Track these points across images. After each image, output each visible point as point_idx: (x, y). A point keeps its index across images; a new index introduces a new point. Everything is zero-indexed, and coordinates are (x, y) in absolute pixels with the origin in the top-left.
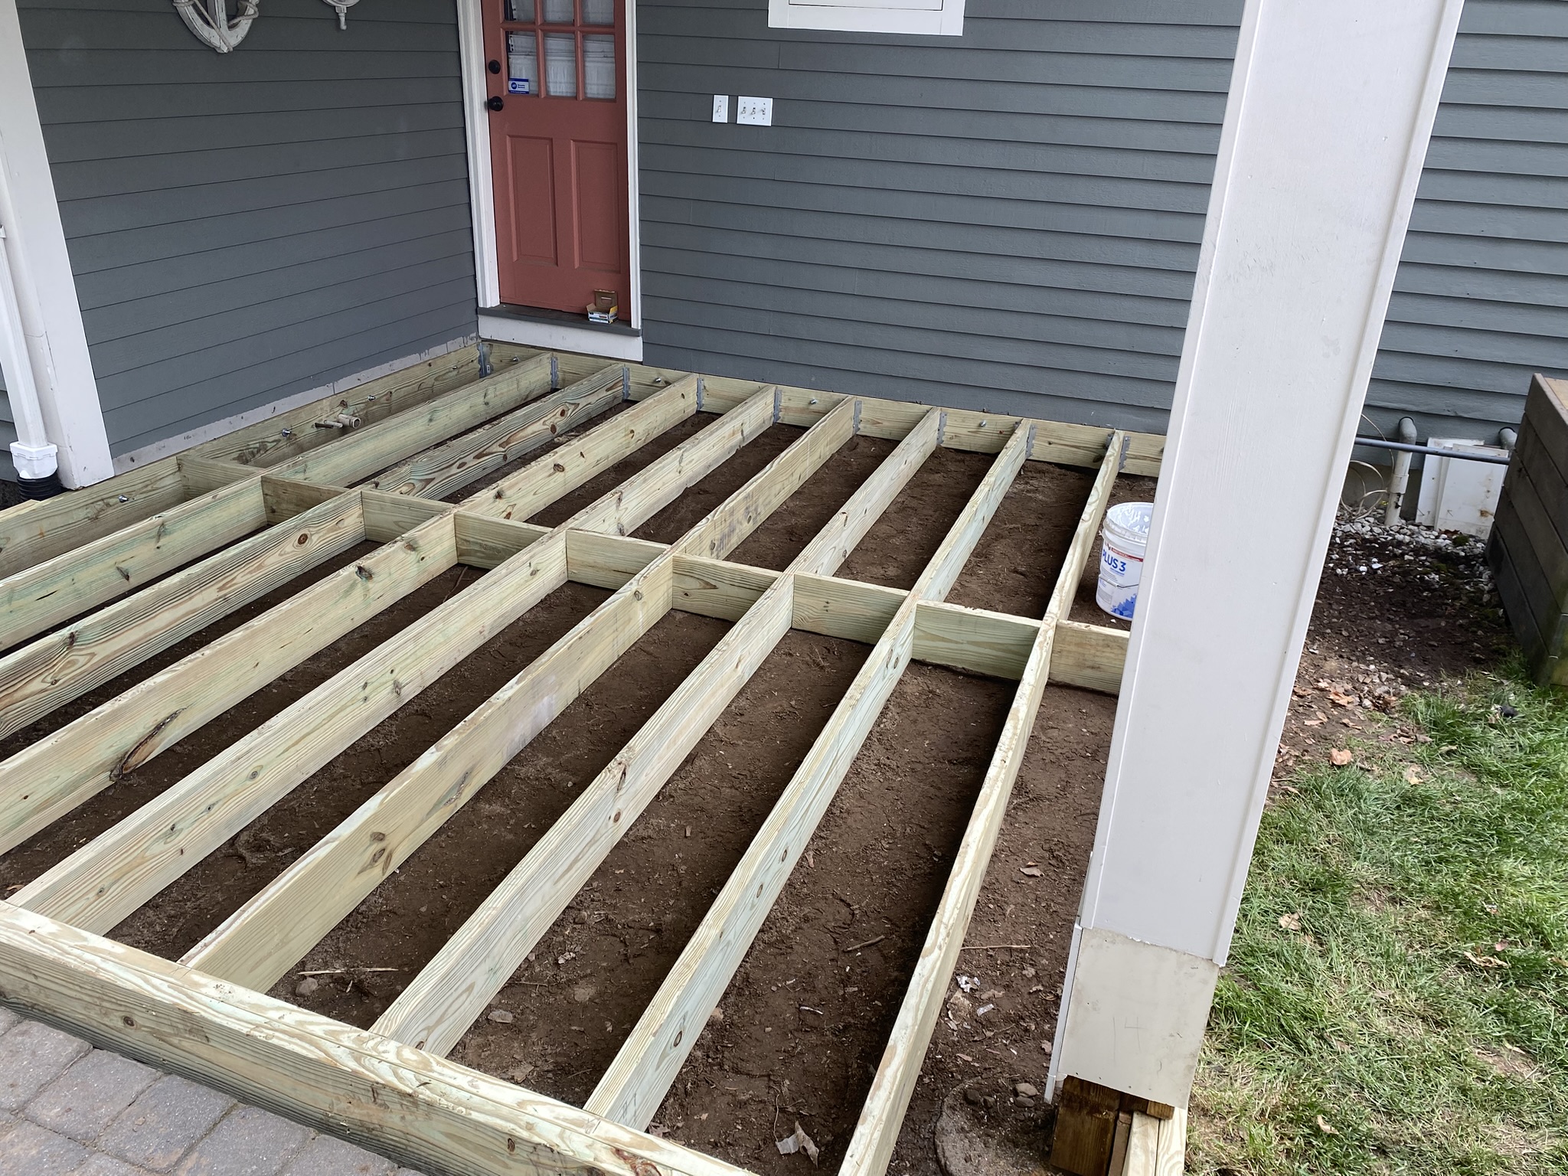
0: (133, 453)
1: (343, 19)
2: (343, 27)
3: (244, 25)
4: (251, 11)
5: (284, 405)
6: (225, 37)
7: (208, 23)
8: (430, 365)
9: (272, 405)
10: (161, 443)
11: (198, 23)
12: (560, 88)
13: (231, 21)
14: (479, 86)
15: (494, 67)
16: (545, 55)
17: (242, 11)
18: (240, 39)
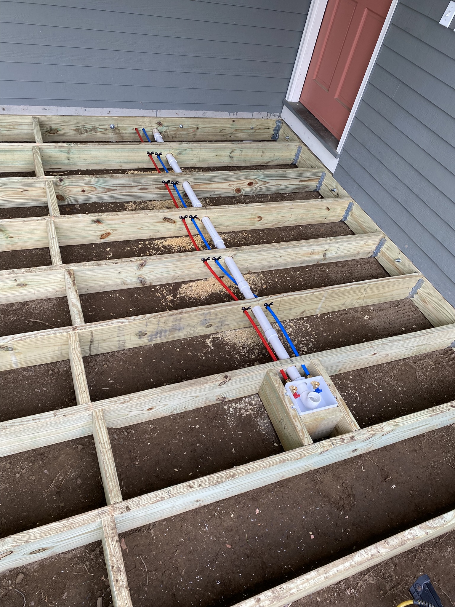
0: (5, 107)
5: (117, 112)
8: (234, 121)
9: (108, 110)
10: (26, 107)
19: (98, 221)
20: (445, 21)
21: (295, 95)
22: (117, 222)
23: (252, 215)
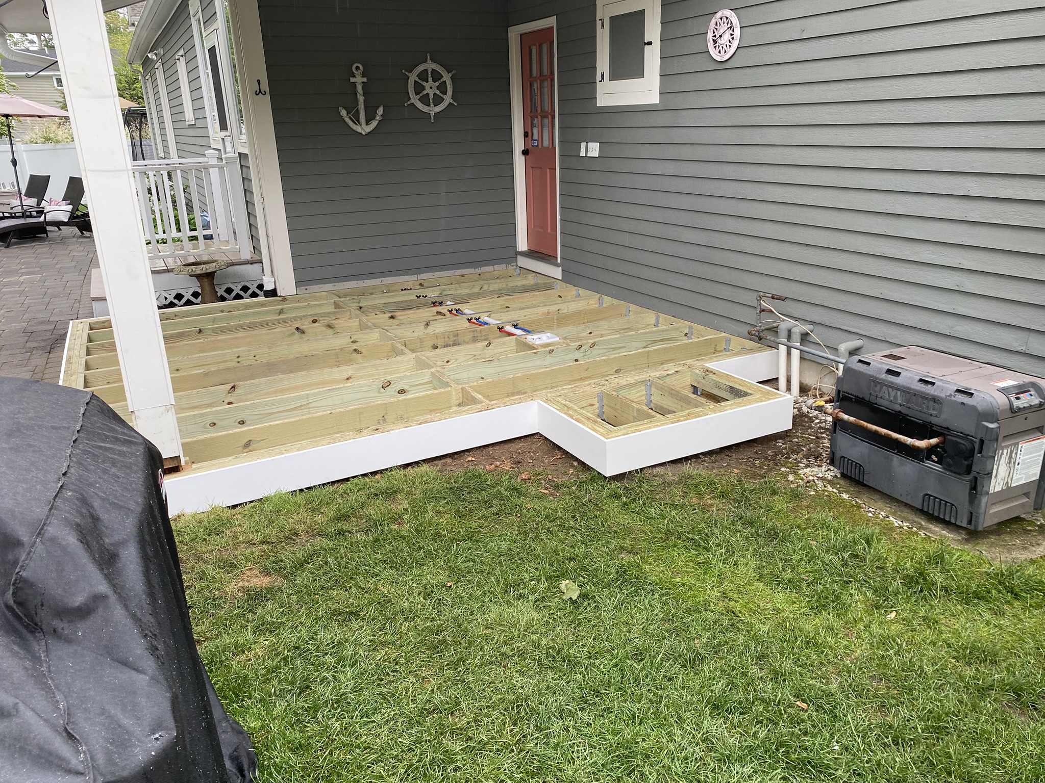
0: (306, 287)
1: (432, 118)
2: (432, 121)
3: (374, 124)
4: (378, 118)
6: (364, 129)
7: (356, 124)
8: (479, 275)
10: (321, 286)
11: (351, 123)
12: (546, 143)
13: (368, 122)
14: (519, 144)
15: (526, 135)
16: (542, 127)
17: (374, 118)
18: (372, 129)
19: (392, 317)
20: (583, 154)
21: (522, 244)
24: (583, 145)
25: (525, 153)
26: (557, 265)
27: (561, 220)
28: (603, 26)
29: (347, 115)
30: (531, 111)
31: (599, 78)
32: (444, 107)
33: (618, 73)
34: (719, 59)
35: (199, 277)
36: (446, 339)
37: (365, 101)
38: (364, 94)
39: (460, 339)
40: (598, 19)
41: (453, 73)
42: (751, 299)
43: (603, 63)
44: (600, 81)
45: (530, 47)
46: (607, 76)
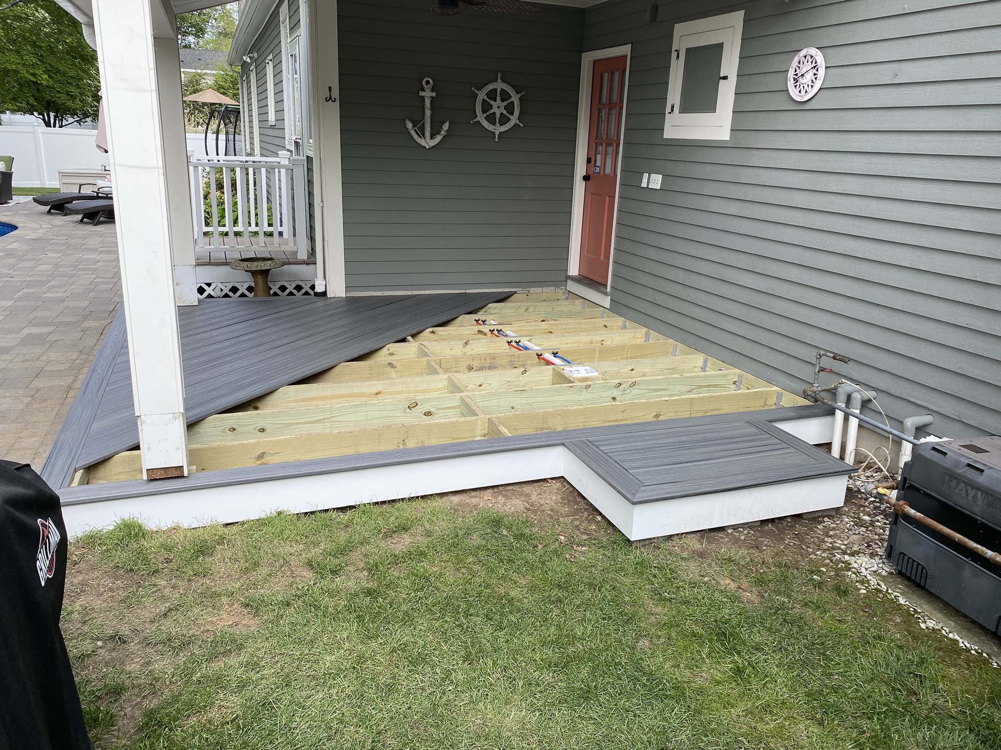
0: (356, 293)
1: (497, 137)
2: (497, 140)
3: (438, 138)
4: (443, 133)
6: (428, 142)
7: (420, 137)
8: (527, 295)
10: (370, 292)
11: (415, 137)
12: (608, 170)
13: (432, 137)
14: (580, 169)
15: (589, 161)
16: (606, 155)
17: (439, 133)
18: (435, 143)
19: (433, 332)
20: (644, 185)
21: (574, 269)
22: (446, 333)
23: (544, 330)
24: (646, 176)
25: (586, 178)
26: (606, 294)
27: (615, 249)
28: (678, 57)
29: (413, 127)
30: (597, 138)
31: (668, 109)
32: (510, 127)
33: (687, 107)
34: (798, 99)
35: (254, 273)
36: (483, 361)
37: (431, 116)
38: (432, 109)
39: (497, 362)
40: (673, 50)
41: (522, 94)
42: (810, 355)
43: (674, 95)
44: (669, 113)
45: (602, 74)
46: (677, 109)
